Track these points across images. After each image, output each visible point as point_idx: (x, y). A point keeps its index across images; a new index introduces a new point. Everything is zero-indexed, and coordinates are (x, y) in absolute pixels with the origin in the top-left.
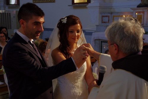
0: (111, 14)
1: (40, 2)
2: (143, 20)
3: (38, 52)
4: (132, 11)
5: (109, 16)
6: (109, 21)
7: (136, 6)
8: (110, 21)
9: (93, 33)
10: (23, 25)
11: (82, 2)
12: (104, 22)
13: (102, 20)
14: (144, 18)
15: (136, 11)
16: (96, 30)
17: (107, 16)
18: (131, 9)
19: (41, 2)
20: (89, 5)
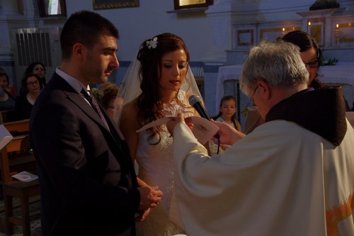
0: (257, 27)
1: (108, 8)
2: (324, 35)
3: (101, 114)
4: (300, 18)
5: (252, 31)
6: (252, 40)
7: (309, 7)
8: (255, 41)
9: (220, 68)
10: (80, 55)
11: (195, 3)
12: (244, 44)
13: (239, 40)
14: (324, 32)
15: (307, 17)
16: (225, 60)
17: (248, 31)
18: (297, 13)
19: (111, 8)
20: (211, 9)
